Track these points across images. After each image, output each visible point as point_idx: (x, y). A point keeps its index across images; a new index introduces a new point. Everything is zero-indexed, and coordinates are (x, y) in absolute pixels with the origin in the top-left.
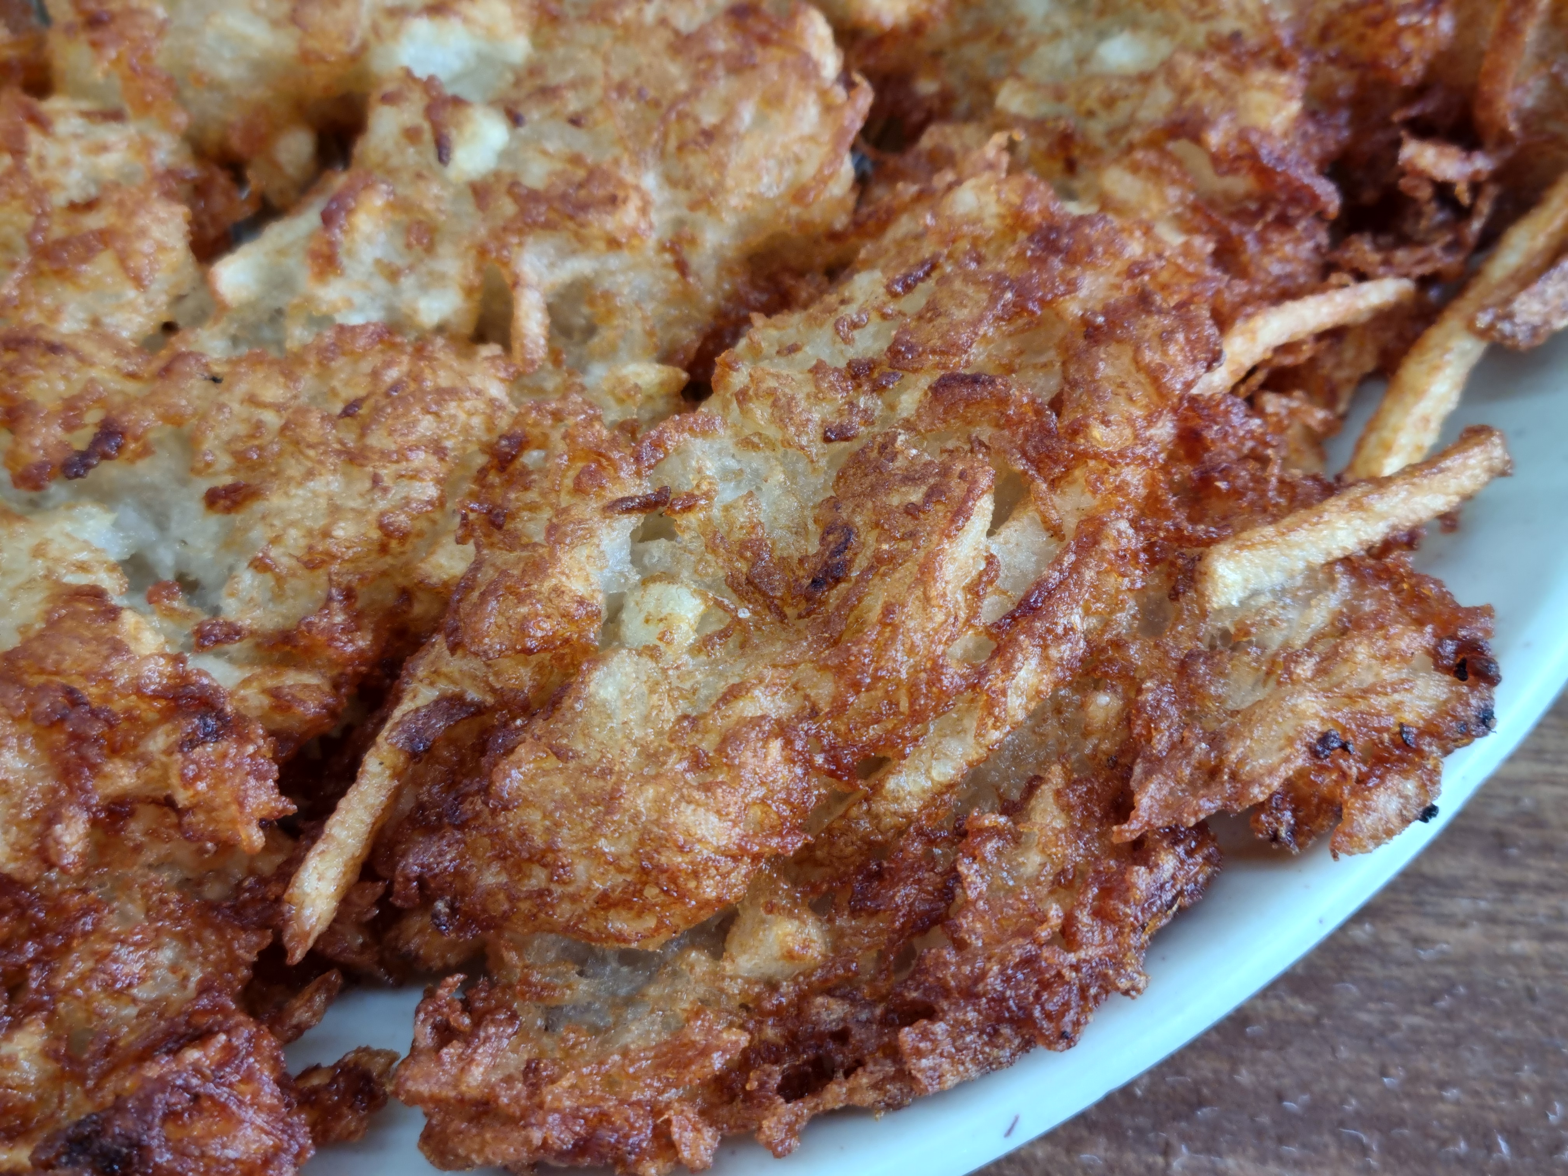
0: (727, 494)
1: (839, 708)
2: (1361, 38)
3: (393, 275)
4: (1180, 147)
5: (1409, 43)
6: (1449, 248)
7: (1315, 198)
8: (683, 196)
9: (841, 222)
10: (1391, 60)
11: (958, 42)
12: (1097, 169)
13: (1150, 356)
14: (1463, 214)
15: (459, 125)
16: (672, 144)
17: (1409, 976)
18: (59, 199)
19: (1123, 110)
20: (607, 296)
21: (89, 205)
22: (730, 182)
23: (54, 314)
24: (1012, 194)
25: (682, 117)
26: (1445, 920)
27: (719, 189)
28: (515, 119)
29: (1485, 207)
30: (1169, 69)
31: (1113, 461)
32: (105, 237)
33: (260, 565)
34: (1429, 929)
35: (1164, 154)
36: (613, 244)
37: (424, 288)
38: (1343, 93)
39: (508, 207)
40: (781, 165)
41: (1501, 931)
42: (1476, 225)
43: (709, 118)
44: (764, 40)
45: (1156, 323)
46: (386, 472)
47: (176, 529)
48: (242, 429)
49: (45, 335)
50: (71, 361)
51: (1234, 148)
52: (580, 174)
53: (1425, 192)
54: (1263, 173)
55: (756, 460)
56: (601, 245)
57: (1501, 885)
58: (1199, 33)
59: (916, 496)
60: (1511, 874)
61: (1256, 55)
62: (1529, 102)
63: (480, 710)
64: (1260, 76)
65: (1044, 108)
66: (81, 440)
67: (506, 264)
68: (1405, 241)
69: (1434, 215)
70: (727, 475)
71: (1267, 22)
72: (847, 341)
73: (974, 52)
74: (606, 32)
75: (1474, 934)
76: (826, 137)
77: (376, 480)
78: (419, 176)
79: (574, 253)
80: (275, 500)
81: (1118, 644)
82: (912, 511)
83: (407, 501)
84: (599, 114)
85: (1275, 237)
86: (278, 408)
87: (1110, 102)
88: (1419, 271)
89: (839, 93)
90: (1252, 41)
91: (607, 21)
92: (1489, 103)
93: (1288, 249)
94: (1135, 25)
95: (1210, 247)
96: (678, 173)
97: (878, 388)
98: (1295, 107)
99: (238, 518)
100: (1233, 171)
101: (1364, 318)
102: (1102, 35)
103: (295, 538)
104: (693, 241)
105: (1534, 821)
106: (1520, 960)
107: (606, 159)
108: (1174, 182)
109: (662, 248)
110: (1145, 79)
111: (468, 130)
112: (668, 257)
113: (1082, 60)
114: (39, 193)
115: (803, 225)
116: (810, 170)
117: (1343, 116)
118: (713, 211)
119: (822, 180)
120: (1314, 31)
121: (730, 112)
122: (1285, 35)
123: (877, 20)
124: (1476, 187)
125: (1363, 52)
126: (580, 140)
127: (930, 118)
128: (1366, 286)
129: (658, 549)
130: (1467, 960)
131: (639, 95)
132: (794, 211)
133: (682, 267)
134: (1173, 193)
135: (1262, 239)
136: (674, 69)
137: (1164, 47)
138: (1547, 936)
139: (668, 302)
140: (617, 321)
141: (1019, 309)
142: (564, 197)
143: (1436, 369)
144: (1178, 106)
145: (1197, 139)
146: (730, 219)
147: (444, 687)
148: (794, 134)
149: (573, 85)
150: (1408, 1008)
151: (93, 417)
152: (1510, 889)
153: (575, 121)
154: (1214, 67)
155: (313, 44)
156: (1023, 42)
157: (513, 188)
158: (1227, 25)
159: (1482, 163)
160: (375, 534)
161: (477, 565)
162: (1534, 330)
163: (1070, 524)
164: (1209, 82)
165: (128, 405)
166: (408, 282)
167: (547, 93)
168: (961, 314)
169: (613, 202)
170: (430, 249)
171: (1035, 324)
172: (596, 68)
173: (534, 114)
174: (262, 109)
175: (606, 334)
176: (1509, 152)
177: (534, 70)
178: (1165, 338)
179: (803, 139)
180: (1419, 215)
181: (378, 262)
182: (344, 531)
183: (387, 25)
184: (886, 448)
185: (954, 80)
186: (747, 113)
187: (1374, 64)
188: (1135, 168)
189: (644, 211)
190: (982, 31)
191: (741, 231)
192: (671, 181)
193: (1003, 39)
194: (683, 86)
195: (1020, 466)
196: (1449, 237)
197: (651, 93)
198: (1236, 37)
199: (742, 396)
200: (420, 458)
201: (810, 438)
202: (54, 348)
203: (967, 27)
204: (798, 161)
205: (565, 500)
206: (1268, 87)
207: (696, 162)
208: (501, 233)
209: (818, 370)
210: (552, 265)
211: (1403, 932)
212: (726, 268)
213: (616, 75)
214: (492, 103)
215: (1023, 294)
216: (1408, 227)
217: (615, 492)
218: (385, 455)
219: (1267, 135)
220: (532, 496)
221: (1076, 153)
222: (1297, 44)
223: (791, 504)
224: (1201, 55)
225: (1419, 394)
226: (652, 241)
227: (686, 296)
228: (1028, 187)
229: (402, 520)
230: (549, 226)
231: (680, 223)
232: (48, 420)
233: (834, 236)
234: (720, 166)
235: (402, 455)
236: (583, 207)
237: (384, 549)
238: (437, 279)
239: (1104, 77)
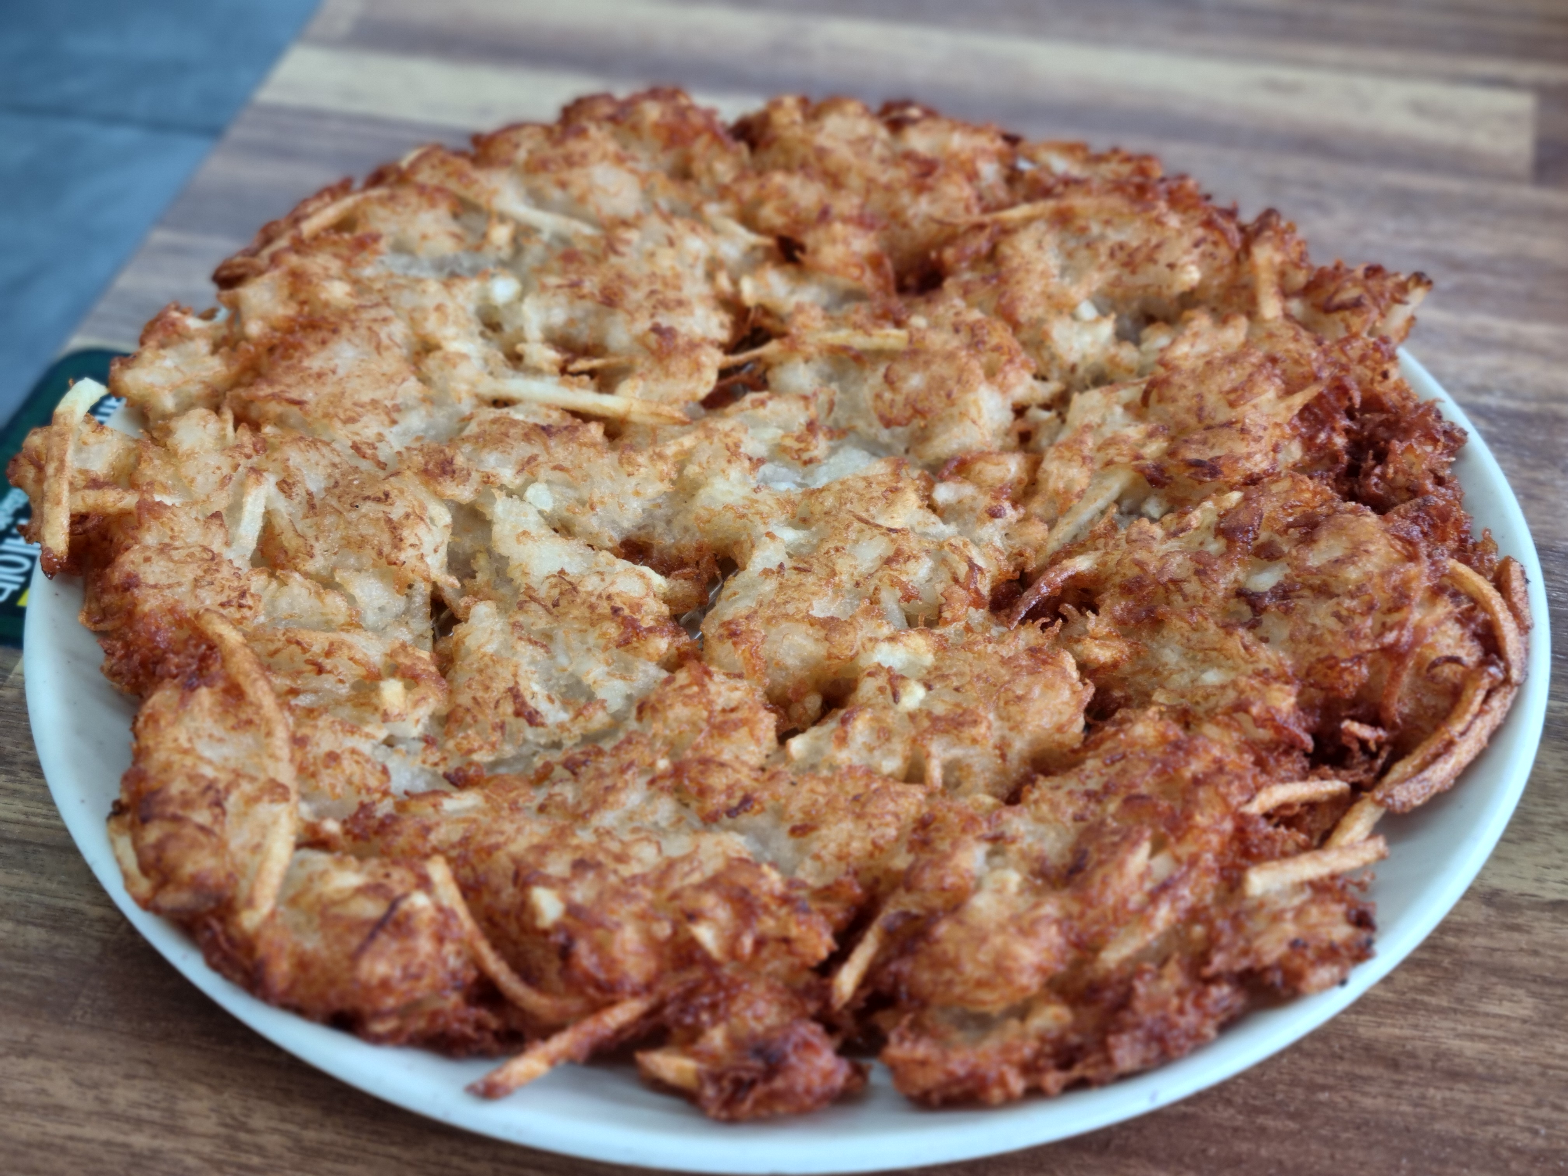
0: (1029, 840)
1: (1082, 915)
2: (1326, 675)
3: (871, 749)
4: (1240, 716)
5: (1347, 677)
6: (1366, 771)
7: (1302, 742)
8: (1007, 725)
9: (1077, 745)
10: (1339, 685)
11: (1134, 673)
12: (1199, 726)
13: (1223, 790)
14: (1374, 756)
15: (904, 687)
16: (1002, 703)
17: (1347, 1116)
18: (718, 708)
19: (1213, 701)
20: (969, 766)
21: (732, 710)
22: (1029, 719)
23: (720, 752)
24: (1161, 727)
25: (1007, 690)
26: (1365, 1094)
27: (1023, 722)
28: (929, 687)
29: (1384, 754)
30: (1234, 684)
31: (1205, 831)
32: (744, 722)
33: (817, 857)
34: (1357, 1097)
35: (1231, 718)
36: (974, 741)
37: (885, 756)
38: (1317, 702)
39: (926, 723)
40: (1052, 714)
41: (1394, 1101)
42: (1380, 762)
43: (1020, 692)
44: (1045, 662)
45: (1224, 779)
46: (875, 822)
47: (773, 845)
48: (808, 803)
49: (717, 759)
50: (730, 771)
51: (1264, 715)
52: (960, 711)
53: (1355, 746)
54: (1279, 729)
55: (1042, 828)
56: (968, 742)
57: (1394, 1081)
58: (1250, 669)
59: (1116, 838)
60: (1398, 1077)
61: (1276, 679)
62: (1406, 710)
63: (916, 918)
64: (1276, 686)
65: (1175, 701)
66: (735, 802)
67: (924, 746)
68: (1346, 768)
69: (1359, 757)
70: (1030, 832)
71: (1281, 664)
72: (1084, 784)
73: (1140, 678)
74: (970, 655)
75: (1380, 1102)
76: (1073, 703)
77: (870, 826)
78: (885, 708)
79: (954, 745)
80: (824, 831)
81: (1206, 908)
82: (1115, 845)
83: (883, 836)
84: (968, 687)
85: (1283, 759)
86: (824, 795)
87: (1207, 697)
88: (1351, 780)
89: (1080, 686)
90: (1273, 672)
91: (970, 650)
92: (1386, 709)
93: (1290, 766)
94: (1220, 667)
95: (1252, 759)
96: (1004, 714)
97: (1099, 801)
98: (1292, 700)
99: (804, 840)
100: (1263, 726)
101: (1325, 798)
102: (1203, 672)
103: (833, 847)
104: (1009, 745)
105: (1412, 1055)
106: (1403, 1114)
107: (972, 706)
108: (1236, 730)
109: (996, 747)
110: (1223, 687)
111: (909, 689)
112: (997, 752)
113: (1193, 681)
114: (710, 702)
115: (1060, 745)
116: (1065, 718)
117: (1318, 712)
118: (1020, 731)
119: (1071, 721)
120: (1304, 671)
121: (1029, 688)
122: (1290, 671)
123: (1096, 659)
124: (1380, 745)
125: (1326, 683)
126: (959, 698)
127: (1119, 706)
128: (1325, 783)
129: (997, 860)
130: (1376, 1112)
131: (987, 680)
132: (1057, 737)
133: (1003, 756)
134: (1235, 735)
135: (1277, 761)
136: (1003, 671)
137: (1232, 675)
138: (1416, 1105)
139: (996, 773)
140: (972, 779)
141: (1163, 772)
142: (953, 719)
143: (1358, 819)
144: (1239, 698)
145: (1246, 711)
146: (1028, 737)
147: (901, 908)
148: (1059, 701)
149: (956, 675)
150: (1346, 1130)
151: (739, 794)
152: (1399, 1084)
153: (957, 689)
154: (1255, 682)
155: (835, 651)
156: (1166, 673)
157: (929, 714)
158: (1262, 666)
159: (1381, 733)
160: (869, 847)
161: (917, 860)
162: (1404, 804)
163: (1185, 858)
164: (1253, 688)
165: (755, 790)
166: (877, 753)
167: (944, 677)
168: (1137, 772)
169: (975, 723)
170: (888, 740)
171: (1171, 780)
172: (967, 669)
173: (938, 686)
174: (802, 682)
175: (966, 785)
176: (1397, 733)
177: (936, 668)
178: (1229, 784)
179: (1064, 703)
180: (1353, 757)
181: (864, 743)
182: (856, 845)
183: (869, 645)
184: (1103, 823)
185: (1131, 691)
186: (1037, 691)
187: (1332, 688)
188: (1218, 724)
189: (989, 728)
190: (1145, 669)
191: (1031, 743)
192: (1001, 718)
193: (1156, 673)
194: (1007, 678)
195: (1163, 830)
196: (1366, 766)
197: (992, 680)
198: (1266, 671)
199: (1036, 802)
200: (889, 818)
201: (1067, 819)
202: (722, 765)
203: (1138, 668)
204: (1060, 713)
205: (957, 834)
206: (1280, 690)
207: (1013, 709)
208: (923, 733)
209: (1071, 793)
210: (945, 750)
211: (1345, 1098)
212: (1023, 761)
213: (977, 671)
214: (919, 680)
215: (1165, 764)
216: (1348, 763)
217: (979, 833)
218: (874, 816)
219: (1279, 710)
220: (942, 834)
221: (1190, 719)
222: (1294, 675)
223: (1059, 845)
224: (1250, 677)
225: (1349, 829)
226: (991, 742)
227: (1004, 772)
228: (1168, 725)
229: (881, 842)
230: (946, 732)
231: (1003, 738)
232: (721, 793)
233: (1074, 751)
234: (1024, 712)
235: (883, 815)
236: (961, 724)
237: (871, 855)
238: (891, 753)
239: (1204, 687)
